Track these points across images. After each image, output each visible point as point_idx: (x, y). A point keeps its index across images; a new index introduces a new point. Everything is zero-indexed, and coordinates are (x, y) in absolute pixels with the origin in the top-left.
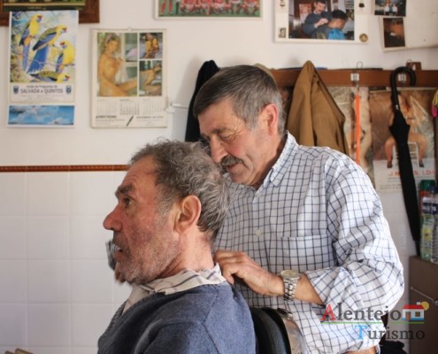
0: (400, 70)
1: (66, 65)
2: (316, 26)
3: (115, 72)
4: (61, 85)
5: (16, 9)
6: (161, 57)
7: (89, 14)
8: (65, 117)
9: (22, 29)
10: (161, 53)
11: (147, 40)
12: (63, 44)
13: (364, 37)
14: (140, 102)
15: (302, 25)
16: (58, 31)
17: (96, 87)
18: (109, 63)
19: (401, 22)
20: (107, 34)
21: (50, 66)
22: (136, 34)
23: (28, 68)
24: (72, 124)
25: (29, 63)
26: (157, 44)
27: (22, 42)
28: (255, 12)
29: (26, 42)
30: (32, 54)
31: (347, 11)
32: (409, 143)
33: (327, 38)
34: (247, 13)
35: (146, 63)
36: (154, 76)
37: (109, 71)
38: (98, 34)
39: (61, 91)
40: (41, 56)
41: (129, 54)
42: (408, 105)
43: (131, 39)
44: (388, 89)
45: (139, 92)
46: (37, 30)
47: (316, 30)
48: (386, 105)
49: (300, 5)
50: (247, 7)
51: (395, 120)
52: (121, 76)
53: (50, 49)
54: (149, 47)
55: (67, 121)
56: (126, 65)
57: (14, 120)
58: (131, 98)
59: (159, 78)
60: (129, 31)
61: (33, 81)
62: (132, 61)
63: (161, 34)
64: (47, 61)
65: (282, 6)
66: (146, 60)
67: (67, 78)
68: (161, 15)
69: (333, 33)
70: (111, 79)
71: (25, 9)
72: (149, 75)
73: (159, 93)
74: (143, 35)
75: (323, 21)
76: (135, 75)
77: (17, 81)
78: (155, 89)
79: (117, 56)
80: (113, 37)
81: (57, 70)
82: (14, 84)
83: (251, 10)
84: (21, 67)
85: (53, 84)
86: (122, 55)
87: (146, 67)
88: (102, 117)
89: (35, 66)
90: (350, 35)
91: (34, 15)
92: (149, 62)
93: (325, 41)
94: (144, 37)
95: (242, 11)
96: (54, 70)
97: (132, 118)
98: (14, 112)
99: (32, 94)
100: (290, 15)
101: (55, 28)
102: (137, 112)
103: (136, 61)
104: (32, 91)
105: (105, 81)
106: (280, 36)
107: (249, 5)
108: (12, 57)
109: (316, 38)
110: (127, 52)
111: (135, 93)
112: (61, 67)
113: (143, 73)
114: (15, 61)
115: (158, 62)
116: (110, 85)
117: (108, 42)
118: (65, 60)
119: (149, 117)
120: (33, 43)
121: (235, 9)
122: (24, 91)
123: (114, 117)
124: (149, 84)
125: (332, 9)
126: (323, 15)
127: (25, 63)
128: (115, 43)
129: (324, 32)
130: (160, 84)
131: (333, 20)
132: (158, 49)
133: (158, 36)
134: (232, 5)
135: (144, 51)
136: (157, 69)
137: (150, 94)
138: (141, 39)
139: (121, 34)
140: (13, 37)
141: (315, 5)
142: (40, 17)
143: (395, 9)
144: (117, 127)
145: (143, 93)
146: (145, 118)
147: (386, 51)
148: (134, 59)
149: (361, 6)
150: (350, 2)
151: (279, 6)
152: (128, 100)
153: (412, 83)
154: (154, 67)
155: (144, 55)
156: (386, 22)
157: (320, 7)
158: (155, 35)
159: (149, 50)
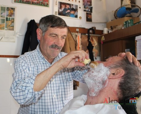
0: (90, 29)
2: (66, 12)
6: (14, 17)
10: (14, 15)
11: (9, 10)
13: (80, 18)
14: (5, 32)
15: (62, 11)
19: (91, 14)
22: (5, 8)
26: (13, 12)
28: (47, 5)
31: (76, 9)
32: (93, 52)
33: (70, 16)
34: (44, 5)
35: (8, 18)
36: (11, 23)
41: (2, 14)
42: (92, 40)
43: (3, 9)
44: (87, 34)
45: (5, 29)
47: (66, 14)
48: (86, 39)
49: (62, 5)
50: (44, 3)
51: (89, 44)
54: (10, 13)
58: (2, 30)
59: (13, 24)
60: (3, 6)
63: (14, 8)
65: (56, 4)
66: (9, 17)
68: (15, 2)
69: (71, 15)
72: (9, 23)
73: (13, 30)
74: (8, 8)
75: (69, 11)
76: (4, 22)
83: (46, 5)
87: (8, 20)
90: (76, 16)
92: (10, 18)
93: (69, 17)
94: (8, 9)
95: (43, 4)
97: (2, 38)
100: (59, 8)
102: (4, 36)
103: (5, 17)
106: (55, 14)
107: (45, 3)
109: (66, 16)
113: (7, 22)
115: (13, 18)
119: (9, 38)
121: (41, 3)
124: (9, 26)
125: (72, 8)
126: (69, 9)
129: (69, 15)
130: (13, 26)
131: (72, 11)
132: (13, 14)
133: (13, 9)
134: (40, 2)
136: (12, 21)
137: (9, 30)
138: (7, 10)
141: (66, 5)
143: (89, 10)
145: (7, 29)
146: (7, 38)
147: (87, 23)
148: (4, 16)
149: (80, 8)
150: (77, 6)
151: (55, 4)
152: (1, 31)
153: (94, 33)
154: (11, 20)
155: (8, 15)
156: (87, 14)
157: (68, 6)
158: (12, 8)
159: (10, 14)
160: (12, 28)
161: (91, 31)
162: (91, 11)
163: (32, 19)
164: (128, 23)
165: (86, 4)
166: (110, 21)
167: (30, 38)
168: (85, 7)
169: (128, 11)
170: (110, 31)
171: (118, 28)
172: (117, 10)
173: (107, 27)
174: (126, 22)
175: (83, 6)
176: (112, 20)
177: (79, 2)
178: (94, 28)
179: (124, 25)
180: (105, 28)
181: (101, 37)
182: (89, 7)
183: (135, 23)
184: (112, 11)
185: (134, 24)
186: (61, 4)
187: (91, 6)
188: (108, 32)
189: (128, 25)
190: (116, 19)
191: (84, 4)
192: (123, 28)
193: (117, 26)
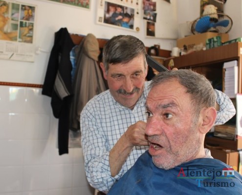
0: (152, 48)
2: (117, 19)
3: (4, 25)
10: (33, 19)
11: (25, 9)
13: (138, 29)
14: (18, 45)
22: (18, 5)
26: (31, 13)
28: (87, 6)
31: (132, 14)
33: (122, 26)
35: (24, 23)
36: (28, 31)
41: (14, 16)
43: (15, 7)
45: (18, 39)
47: (116, 21)
50: (82, 2)
52: (8, 28)
54: (26, 14)
56: (11, 22)
58: (14, 42)
59: (31, 33)
62: (15, 20)
63: (34, 7)
65: (101, 5)
66: (24, 21)
69: (124, 24)
70: (1, 29)
72: (25, 30)
73: (31, 42)
74: (23, 6)
75: (120, 17)
76: (16, 29)
79: (6, 16)
80: (4, 4)
83: (84, 4)
87: (24, 25)
92: (26, 23)
93: (120, 27)
94: (24, 8)
97: (13, 54)
102: (16, 51)
106: (99, 21)
107: (84, 2)
109: (116, 25)
110: (13, 14)
111: (16, 40)
113: (22, 28)
115: (31, 23)
117: (1, 6)
119: (24, 55)
121: (76, 2)
123: (2, 52)
124: (25, 35)
126: (120, 14)
128: (5, 7)
130: (31, 37)
131: (125, 17)
132: (32, 16)
133: (32, 8)
135: (23, 16)
136: (31, 27)
137: (25, 41)
138: (22, 9)
139: (9, 3)
141: (117, 8)
143: (152, 18)
145: (21, 40)
146: (22, 55)
147: (147, 38)
148: (16, 19)
149: (138, 13)
150: (133, 10)
151: (99, 6)
152: (11, 43)
153: (157, 54)
154: (29, 26)
155: (23, 18)
156: (148, 23)
157: (119, 10)
158: (30, 7)
159: (26, 16)
160: (29, 39)
161: (153, 51)
162: (155, 20)
163: (64, 27)
164: (214, 42)
165: (146, 8)
166: (183, 36)
167: (60, 57)
168: (145, 13)
169: (213, 23)
170: (183, 53)
171: (196, 48)
172: (196, 21)
173: (178, 46)
174: (210, 40)
175: (143, 11)
176: (186, 36)
177: (137, 4)
178: (157, 47)
179: (207, 44)
180: (174, 47)
181: (169, 61)
182: (152, 13)
183: (223, 42)
184: (187, 22)
185: (222, 44)
186: (109, 5)
187: (155, 12)
188: (180, 53)
189: (214, 45)
190: (194, 34)
191: (144, 8)
192: (205, 49)
193: (194, 45)
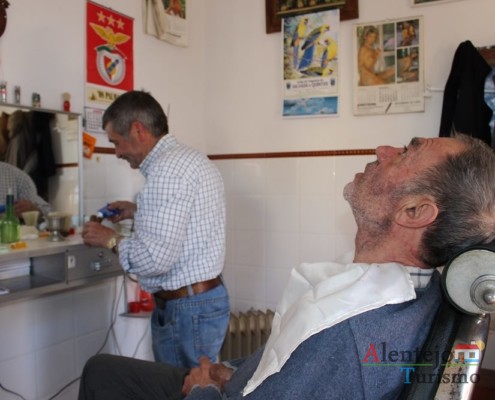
1: (330, 60)
3: (374, 62)
4: (326, 78)
5: (286, 16)
7: (349, 12)
8: (329, 107)
9: (292, 32)
10: (417, 40)
11: (403, 28)
12: (327, 42)
14: (398, 89)
16: (322, 30)
17: (357, 78)
18: (368, 54)
20: (365, 27)
21: (316, 63)
22: (392, 25)
23: (298, 66)
24: (336, 112)
25: (299, 62)
26: (414, 31)
27: (293, 44)
29: (296, 44)
30: (301, 53)
36: (411, 63)
37: (368, 62)
38: (358, 29)
39: (326, 84)
40: (309, 54)
41: (387, 44)
43: (388, 29)
45: (397, 79)
46: (304, 32)
52: (380, 66)
53: (316, 47)
54: (406, 35)
55: (331, 110)
56: (383, 54)
57: (288, 112)
58: (389, 86)
59: (416, 64)
60: (387, 22)
61: (303, 77)
62: (389, 50)
63: (418, 20)
64: (314, 58)
66: (403, 48)
67: (331, 71)
70: (370, 69)
71: (294, 15)
72: (406, 62)
73: (416, 79)
74: (399, 24)
77: (289, 78)
78: (412, 75)
79: (376, 47)
80: (371, 30)
81: (323, 65)
82: (288, 81)
84: (292, 66)
85: (318, 78)
86: (380, 45)
88: (363, 105)
89: (304, 63)
91: (301, 18)
92: (406, 50)
96: (319, 65)
97: (390, 105)
98: (288, 105)
99: (301, 89)
101: (320, 28)
102: (395, 98)
103: (394, 50)
104: (302, 86)
105: (365, 71)
108: (285, 58)
110: (385, 42)
111: (393, 81)
112: (326, 62)
113: (401, 60)
114: (287, 61)
115: (415, 48)
116: (370, 75)
117: (366, 35)
118: (329, 56)
119: (407, 103)
120: (301, 43)
122: (295, 87)
123: (374, 104)
124: (407, 71)
127: (295, 62)
128: (373, 35)
130: (416, 70)
132: (415, 36)
133: (414, 23)
135: (401, 39)
136: (413, 56)
137: (408, 80)
138: (398, 29)
140: (285, 40)
142: (307, 20)
144: (376, 114)
145: (400, 79)
146: (404, 103)
148: (391, 48)
152: (387, 88)
154: (411, 54)
155: (401, 44)
158: (411, 22)
159: (406, 38)
163: (464, 40)
